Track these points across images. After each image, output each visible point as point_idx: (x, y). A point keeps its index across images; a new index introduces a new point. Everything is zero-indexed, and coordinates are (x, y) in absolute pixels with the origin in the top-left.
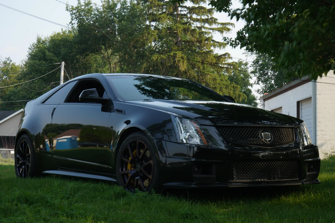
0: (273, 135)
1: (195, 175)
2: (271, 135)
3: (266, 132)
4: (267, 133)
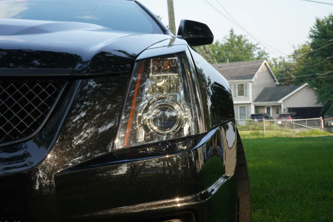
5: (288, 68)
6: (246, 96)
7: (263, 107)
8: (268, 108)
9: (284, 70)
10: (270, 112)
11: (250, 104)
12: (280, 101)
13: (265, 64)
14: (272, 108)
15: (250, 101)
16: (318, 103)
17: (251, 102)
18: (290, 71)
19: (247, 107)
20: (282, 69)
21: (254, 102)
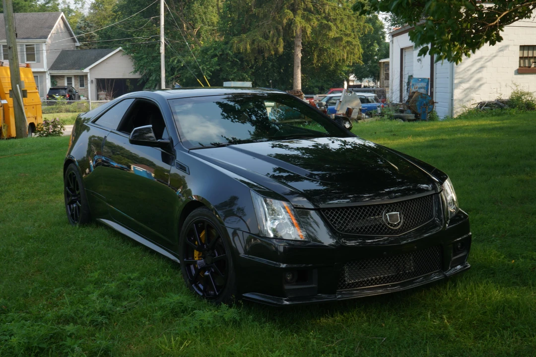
0: (403, 213)
1: (287, 287)
2: (400, 214)
3: (392, 211)
4: (394, 213)
5: (88, 23)
6: (39, 62)
7: (63, 77)
8: (69, 79)
9: (83, 25)
10: (71, 84)
11: (45, 72)
12: (86, 70)
13: (62, 18)
14: (75, 79)
15: (45, 68)
16: (135, 72)
17: (45, 71)
18: (91, 27)
19: (40, 76)
20: (80, 23)
21: (49, 70)
